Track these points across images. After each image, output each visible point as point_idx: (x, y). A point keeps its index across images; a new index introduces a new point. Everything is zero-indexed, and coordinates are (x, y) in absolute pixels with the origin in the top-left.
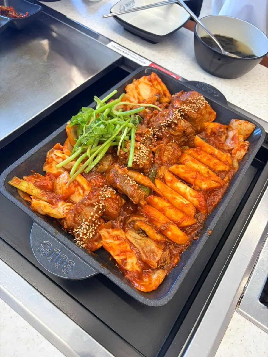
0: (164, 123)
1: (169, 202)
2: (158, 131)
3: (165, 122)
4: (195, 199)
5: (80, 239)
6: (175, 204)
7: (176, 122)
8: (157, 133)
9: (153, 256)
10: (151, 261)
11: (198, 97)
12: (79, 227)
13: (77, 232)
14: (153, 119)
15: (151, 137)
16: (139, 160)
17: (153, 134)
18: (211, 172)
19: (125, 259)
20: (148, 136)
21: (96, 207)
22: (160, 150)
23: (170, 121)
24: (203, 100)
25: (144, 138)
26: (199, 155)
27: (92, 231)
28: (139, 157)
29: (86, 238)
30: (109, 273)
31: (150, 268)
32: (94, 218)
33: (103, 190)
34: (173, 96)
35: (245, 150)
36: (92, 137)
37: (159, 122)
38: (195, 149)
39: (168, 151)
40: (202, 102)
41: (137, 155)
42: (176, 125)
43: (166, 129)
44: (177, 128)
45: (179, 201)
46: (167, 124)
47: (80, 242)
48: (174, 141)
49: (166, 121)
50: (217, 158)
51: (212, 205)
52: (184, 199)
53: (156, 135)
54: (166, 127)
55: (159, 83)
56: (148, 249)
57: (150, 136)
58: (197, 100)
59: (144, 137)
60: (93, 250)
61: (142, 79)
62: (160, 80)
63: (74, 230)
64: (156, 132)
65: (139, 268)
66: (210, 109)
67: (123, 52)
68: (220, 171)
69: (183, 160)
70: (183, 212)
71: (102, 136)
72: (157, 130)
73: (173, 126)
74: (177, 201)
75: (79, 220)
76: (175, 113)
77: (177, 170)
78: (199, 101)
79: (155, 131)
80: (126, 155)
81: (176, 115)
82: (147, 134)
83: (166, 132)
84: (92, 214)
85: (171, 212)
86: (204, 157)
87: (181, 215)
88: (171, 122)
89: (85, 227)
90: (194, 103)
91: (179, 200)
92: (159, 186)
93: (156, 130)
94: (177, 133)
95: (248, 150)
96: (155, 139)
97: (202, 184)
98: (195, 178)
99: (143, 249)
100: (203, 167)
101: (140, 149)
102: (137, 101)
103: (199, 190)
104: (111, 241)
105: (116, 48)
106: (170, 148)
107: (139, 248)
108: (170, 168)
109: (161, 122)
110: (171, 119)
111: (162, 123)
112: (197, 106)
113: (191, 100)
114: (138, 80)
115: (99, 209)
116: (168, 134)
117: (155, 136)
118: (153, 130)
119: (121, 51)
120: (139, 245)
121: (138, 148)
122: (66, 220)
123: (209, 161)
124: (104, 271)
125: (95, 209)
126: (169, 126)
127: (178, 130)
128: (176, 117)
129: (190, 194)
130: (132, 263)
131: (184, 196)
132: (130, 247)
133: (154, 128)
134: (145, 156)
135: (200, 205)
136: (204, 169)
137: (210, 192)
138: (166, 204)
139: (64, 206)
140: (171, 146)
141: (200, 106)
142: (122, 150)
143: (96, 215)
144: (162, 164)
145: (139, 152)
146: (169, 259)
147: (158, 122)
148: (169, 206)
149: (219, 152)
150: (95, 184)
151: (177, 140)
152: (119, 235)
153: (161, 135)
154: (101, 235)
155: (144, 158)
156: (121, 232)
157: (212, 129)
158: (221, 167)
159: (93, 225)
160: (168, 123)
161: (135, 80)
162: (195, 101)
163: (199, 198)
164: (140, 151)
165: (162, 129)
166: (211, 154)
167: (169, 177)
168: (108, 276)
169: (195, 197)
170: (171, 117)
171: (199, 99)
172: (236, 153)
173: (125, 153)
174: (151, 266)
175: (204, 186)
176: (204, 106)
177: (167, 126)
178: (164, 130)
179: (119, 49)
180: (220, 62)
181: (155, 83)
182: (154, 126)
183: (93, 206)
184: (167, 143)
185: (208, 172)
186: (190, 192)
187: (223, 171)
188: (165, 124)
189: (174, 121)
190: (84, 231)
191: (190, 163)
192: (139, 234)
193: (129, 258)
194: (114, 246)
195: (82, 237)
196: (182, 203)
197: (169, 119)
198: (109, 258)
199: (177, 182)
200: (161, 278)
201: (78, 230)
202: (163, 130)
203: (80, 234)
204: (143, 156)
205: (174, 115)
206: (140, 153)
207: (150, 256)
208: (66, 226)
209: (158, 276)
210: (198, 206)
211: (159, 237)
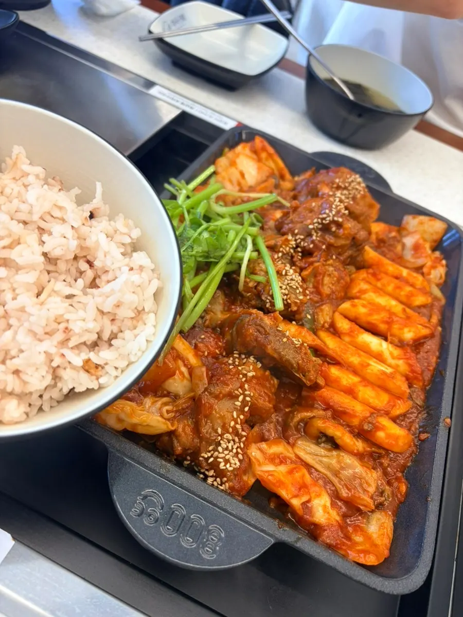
0: (314, 224)
1: (355, 372)
2: (303, 240)
3: (316, 223)
4: (401, 362)
5: (214, 474)
6: (368, 377)
7: (340, 220)
8: (302, 243)
9: (361, 485)
10: (359, 497)
11: (351, 177)
12: (211, 448)
13: (209, 458)
14: (291, 218)
15: (292, 251)
16: (289, 296)
17: (294, 246)
18: (408, 310)
19: (309, 501)
20: (286, 251)
21: (241, 398)
22: (315, 274)
23: (328, 219)
24: (359, 183)
25: (280, 254)
26: (378, 280)
27: (237, 453)
28: (288, 291)
29: (231, 469)
30: (299, 539)
31: (359, 510)
32: (239, 423)
33: (234, 362)
34: (296, 179)
35: (443, 266)
36: (191, 256)
37: (305, 223)
38: (371, 271)
39: (329, 275)
40: (357, 187)
41: (284, 287)
42: (339, 225)
43: (319, 234)
44: (341, 231)
45: (375, 371)
46: (320, 226)
47: (215, 480)
48: (334, 257)
49: (319, 220)
50: (407, 282)
51: (429, 370)
52: (383, 365)
53: (301, 247)
54: (319, 232)
55: (270, 155)
56: (348, 473)
57: (289, 250)
58: (350, 183)
59: (279, 252)
60: (244, 492)
61: (239, 148)
62: (271, 150)
63: (202, 455)
64: (300, 243)
65: (338, 514)
66: (369, 199)
67: (182, 104)
68: (419, 307)
69: (355, 291)
70: (386, 390)
71: (207, 255)
72: (302, 237)
73: (334, 229)
74: (372, 370)
75: (209, 431)
76: (335, 203)
77: (353, 310)
78: (353, 184)
79: (299, 241)
80: (259, 288)
81: (339, 208)
82: (284, 246)
83: (319, 241)
84: (235, 414)
85: (367, 393)
86: (389, 285)
87: (385, 397)
88: (330, 220)
89: (225, 446)
90: (345, 188)
91: (376, 367)
92: (330, 343)
93: (299, 238)
94: (342, 242)
95: (447, 266)
96: (299, 256)
97: (403, 333)
98: (389, 323)
99: (336, 474)
100: (394, 303)
101: (286, 275)
102: (237, 188)
103: (401, 344)
104: (270, 468)
105: (168, 97)
106: (332, 271)
107: (329, 474)
108: (340, 307)
109: (309, 221)
110: (329, 215)
111: (310, 224)
112: (350, 194)
113: (340, 184)
114: (232, 150)
115: (244, 403)
116: (324, 244)
117: (299, 249)
118: (294, 239)
119: (177, 101)
120: (328, 467)
121: (284, 273)
122: (177, 437)
123: (398, 291)
124: (288, 535)
125: (238, 403)
126: (325, 228)
127: (344, 234)
128: (338, 212)
129: (391, 354)
130: (325, 507)
131: (379, 357)
132: (310, 473)
133: (296, 235)
134: (298, 286)
135: (413, 371)
136: (396, 306)
137: (417, 344)
138: (356, 379)
139: (159, 404)
140: (332, 265)
141: (355, 193)
142: (248, 280)
143: (242, 417)
144: (322, 302)
145: (286, 281)
146: (387, 487)
147: (302, 222)
148: (361, 382)
149: (409, 274)
150: (208, 353)
151: (340, 254)
152: (282, 454)
153: (311, 246)
154: (251, 458)
155: (298, 291)
156: (284, 446)
157: (377, 233)
158: (420, 300)
159: (237, 439)
160: (322, 224)
161: (226, 150)
162: (347, 185)
163: (407, 359)
164: (288, 279)
165: (310, 235)
166: (397, 278)
167: (343, 325)
168: (298, 545)
169: (400, 359)
170: (327, 211)
171: (352, 181)
172: (429, 274)
173: (255, 284)
174: (361, 507)
175: (408, 335)
176: (362, 193)
177: (321, 229)
178: (317, 236)
179: (173, 99)
180: (359, 121)
181: (264, 155)
182: (296, 231)
183: (234, 397)
184: (326, 261)
185: (404, 310)
186: (389, 351)
187: (424, 306)
188: (317, 226)
189: (336, 219)
190: (226, 455)
191: (372, 296)
192: (318, 444)
193: (315, 498)
194: (282, 478)
195: (224, 468)
196: (384, 373)
197: (325, 216)
198: (270, 504)
199: (363, 333)
200: (389, 529)
201: (209, 454)
202: (314, 238)
203: (220, 462)
204: (295, 287)
205: (334, 208)
206: (289, 282)
207: (355, 488)
208: (179, 449)
209: (382, 526)
210: (408, 375)
211: (359, 445)
